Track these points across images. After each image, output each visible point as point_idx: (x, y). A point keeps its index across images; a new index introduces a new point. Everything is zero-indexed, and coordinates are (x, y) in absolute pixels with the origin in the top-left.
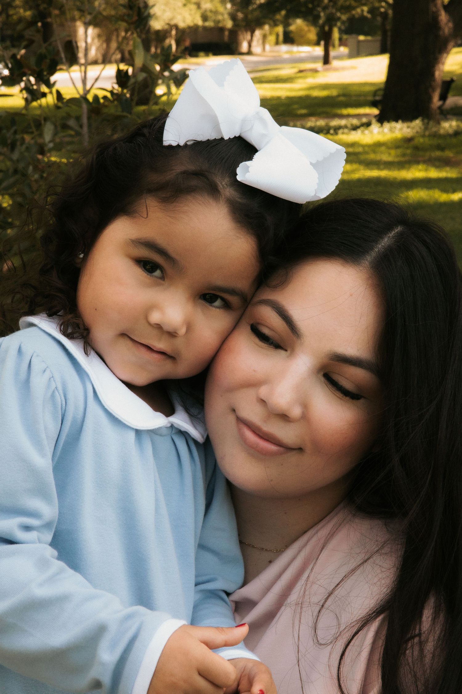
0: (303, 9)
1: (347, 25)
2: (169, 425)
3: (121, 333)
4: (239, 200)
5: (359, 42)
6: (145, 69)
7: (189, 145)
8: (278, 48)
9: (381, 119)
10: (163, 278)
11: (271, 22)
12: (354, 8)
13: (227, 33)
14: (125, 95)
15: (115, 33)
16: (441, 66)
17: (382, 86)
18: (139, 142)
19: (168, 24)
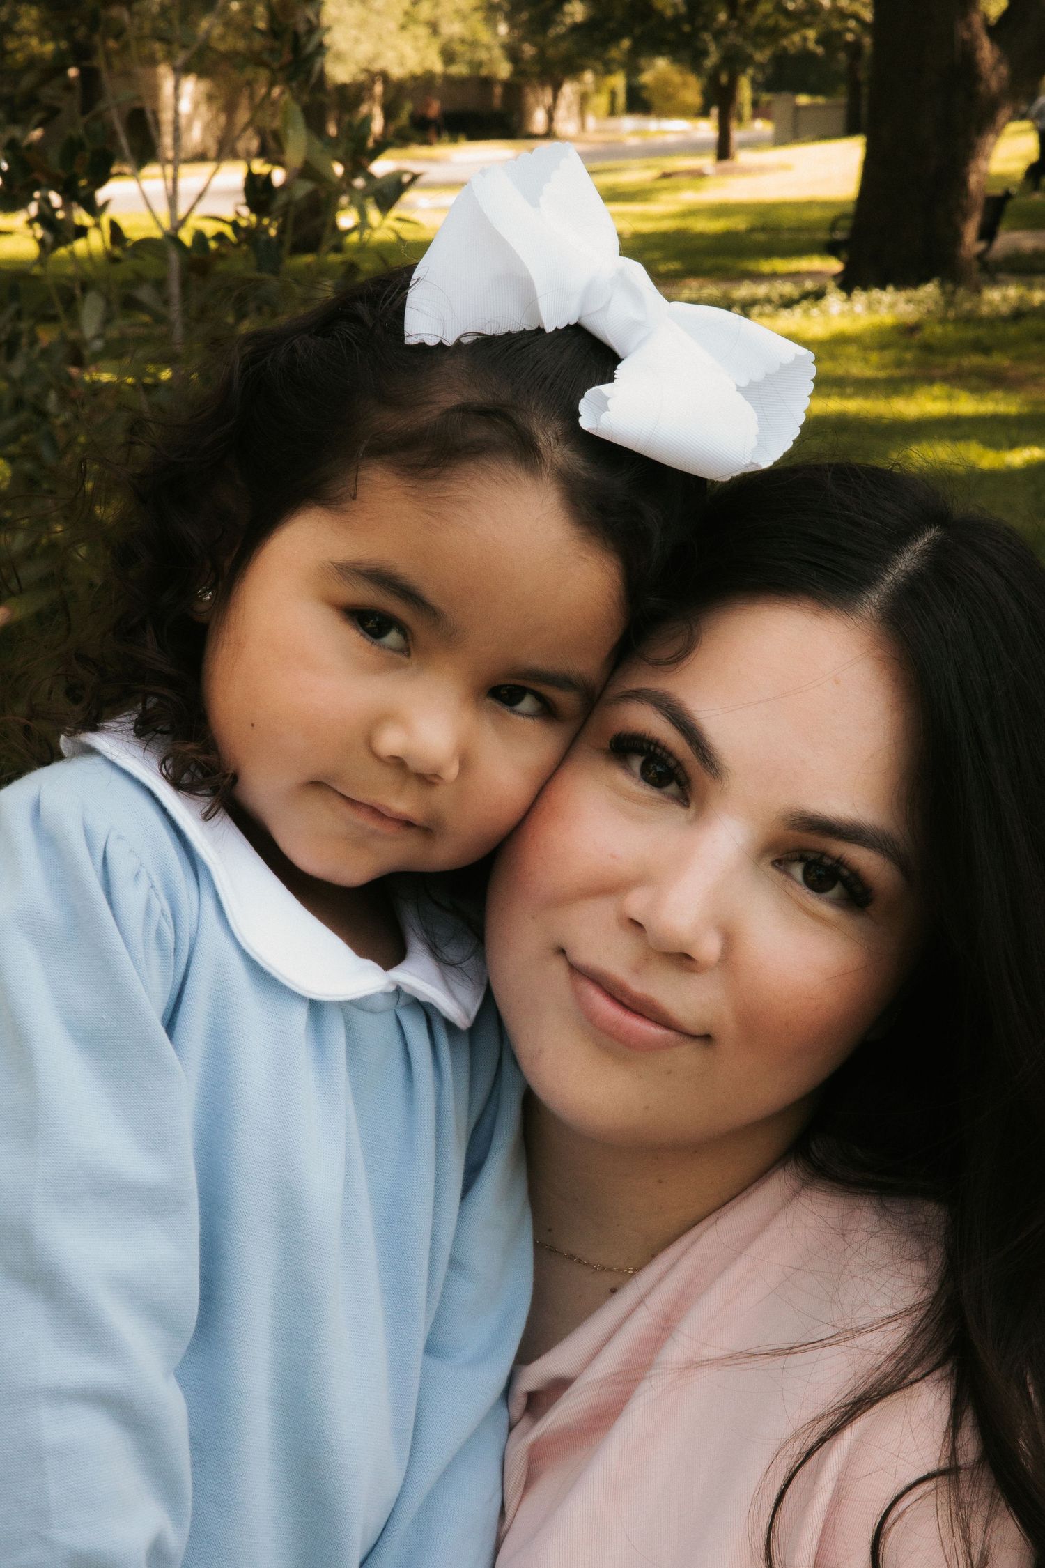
0: (671, 36)
1: (769, 70)
2: (392, 988)
3: (311, 780)
4: (584, 474)
5: (798, 109)
6: (308, 171)
7: (466, 345)
8: (613, 123)
9: (848, 283)
10: (406, 651)
11: (599, 67)
12: (786, 33)
13: (498, 91)
14: (265, 230)
15: (246, 93)
16: (981, 164)
17: (850, 209)
18: (347, 336)
19: (367, 71)
